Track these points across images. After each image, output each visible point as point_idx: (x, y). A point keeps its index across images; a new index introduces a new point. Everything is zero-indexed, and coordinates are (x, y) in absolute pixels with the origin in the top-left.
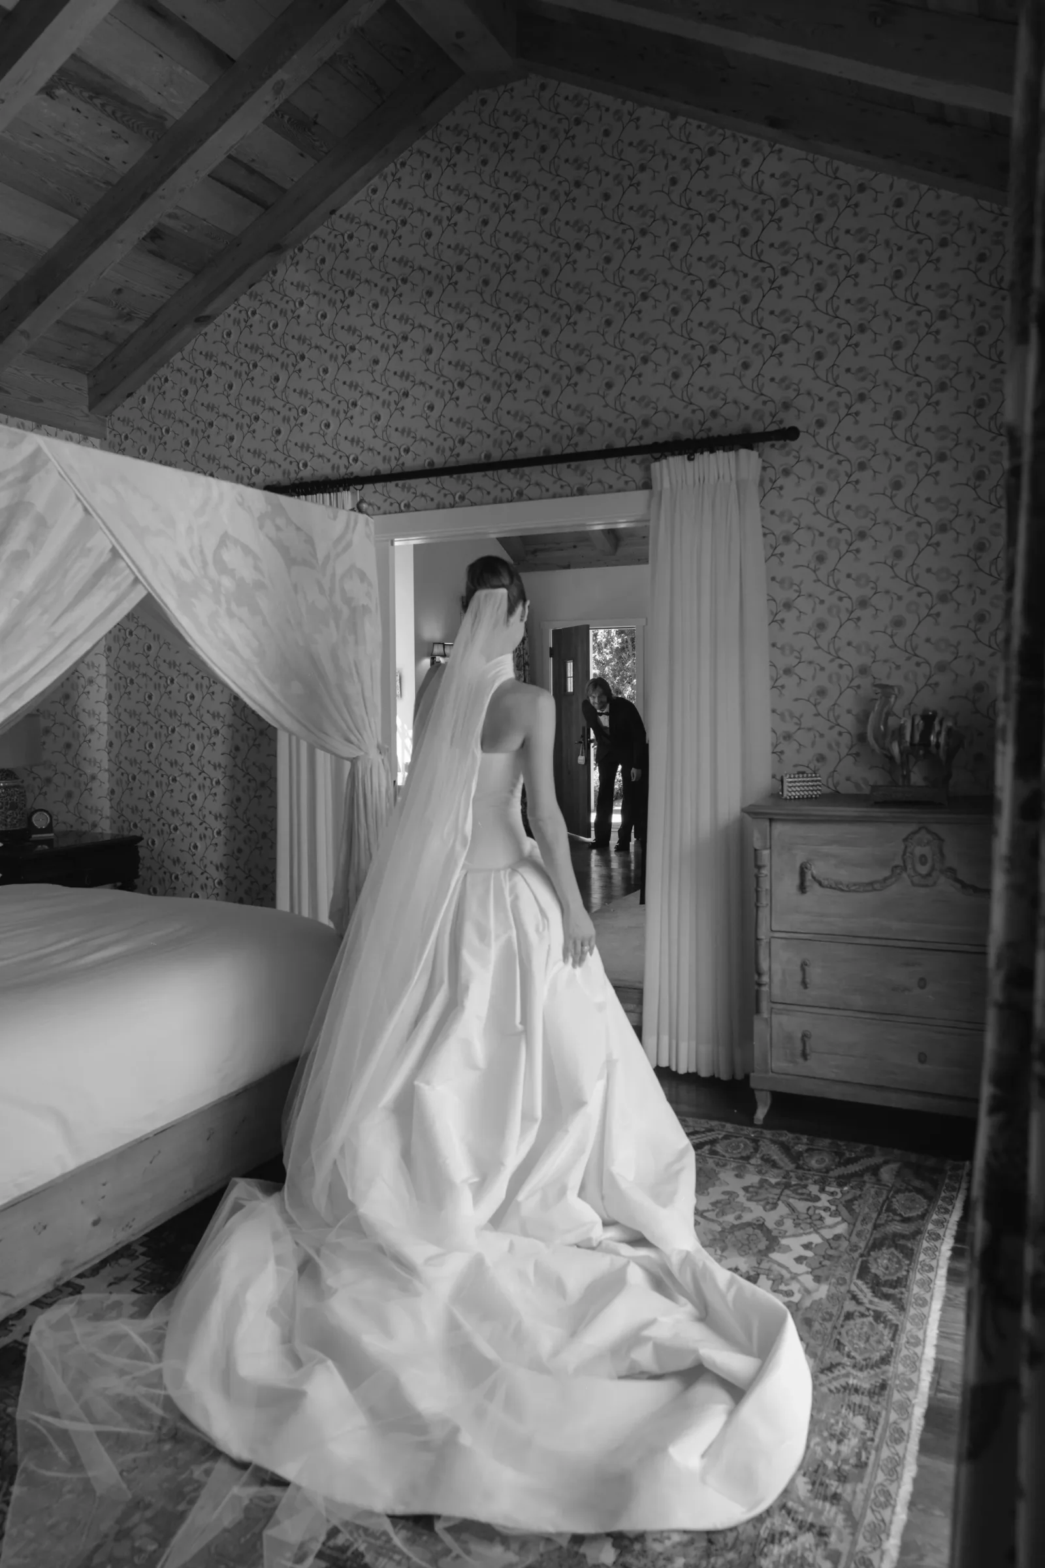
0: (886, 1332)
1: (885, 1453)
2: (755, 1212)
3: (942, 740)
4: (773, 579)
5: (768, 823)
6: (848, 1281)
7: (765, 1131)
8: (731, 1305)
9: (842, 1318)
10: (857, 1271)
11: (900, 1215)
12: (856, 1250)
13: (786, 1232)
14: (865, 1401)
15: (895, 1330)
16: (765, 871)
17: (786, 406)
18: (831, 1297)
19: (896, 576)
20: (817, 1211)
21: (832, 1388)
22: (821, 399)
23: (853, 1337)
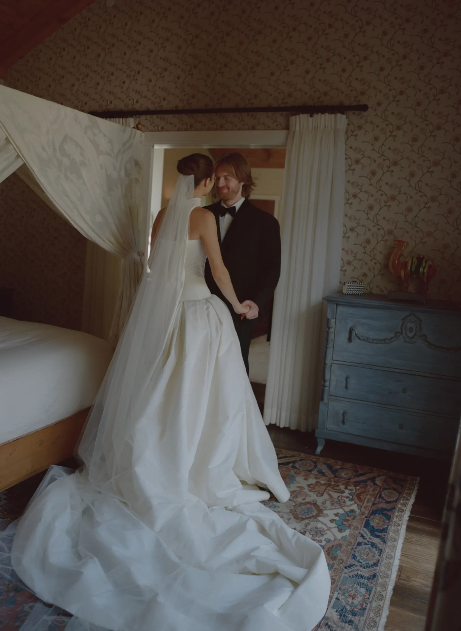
0: (376, 552)
1: (374, 604)
2: (312, 497)
3: (426, 271)
4: (348, 182)
5: (335, 306)
6: (359, 529)
7: (321, 458)
8: (294, 544)
9: (356, 544)
10: (364, 524)
11: (385, 500)
12: (364, 515)
13: (327, 507)
14: (366, 581)
15: (381, 551)
16: (332, 330)
17: (363, 93)
18: (351, 535)
19: (411, 186)
20: (343, 498)
21: (351, 575)
22: (381, 92)
23: (361, 553)
